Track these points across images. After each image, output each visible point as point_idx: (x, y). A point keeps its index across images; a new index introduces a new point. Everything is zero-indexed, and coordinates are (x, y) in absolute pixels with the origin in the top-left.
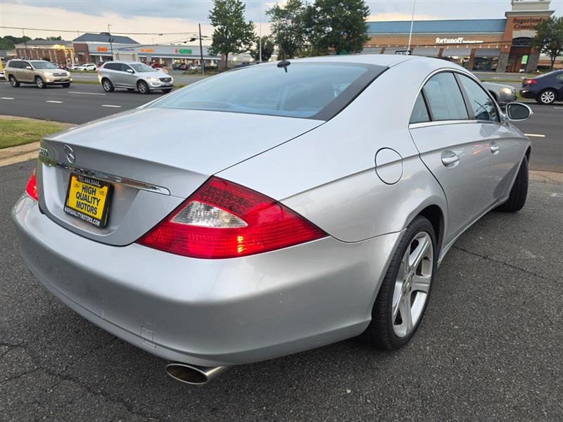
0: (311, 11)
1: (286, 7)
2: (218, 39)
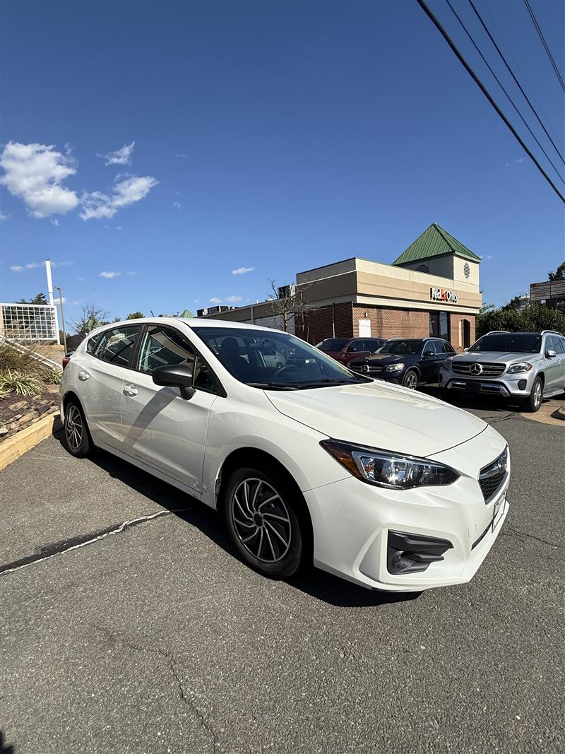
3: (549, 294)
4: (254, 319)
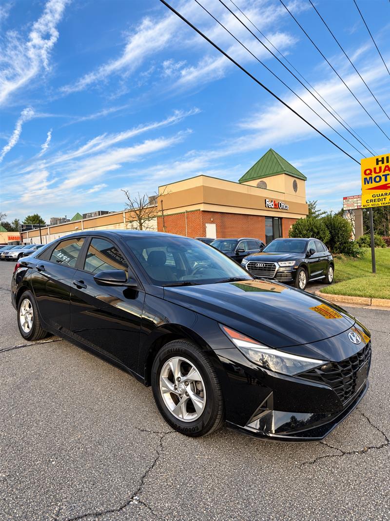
3: (356, 205)
4: (126, 222)
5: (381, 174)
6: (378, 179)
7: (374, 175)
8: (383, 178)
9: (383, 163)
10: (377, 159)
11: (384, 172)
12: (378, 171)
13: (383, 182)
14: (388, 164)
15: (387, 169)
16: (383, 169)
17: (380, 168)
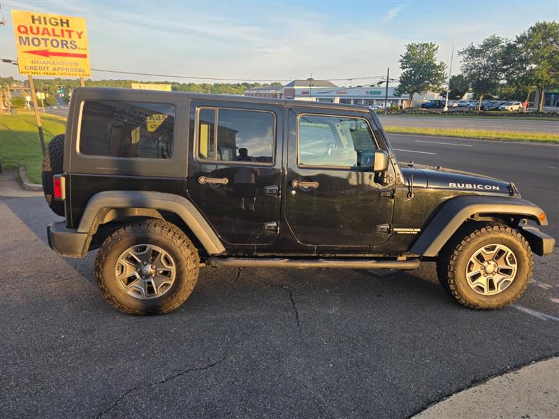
0: (511, 48)
1: (482, 46)
2: (405, 81)
5: (40, 36)
6: (36, 42)
7: (31, 36)
8: (43, 42)
9: (40, 23)
10: (33, 17)
11: (43, 34)
12: (35, 31)
13: (42, 47)
14: (45, 26)
15: (46, 32)
16: (41, 31)
17: (38, 28)
